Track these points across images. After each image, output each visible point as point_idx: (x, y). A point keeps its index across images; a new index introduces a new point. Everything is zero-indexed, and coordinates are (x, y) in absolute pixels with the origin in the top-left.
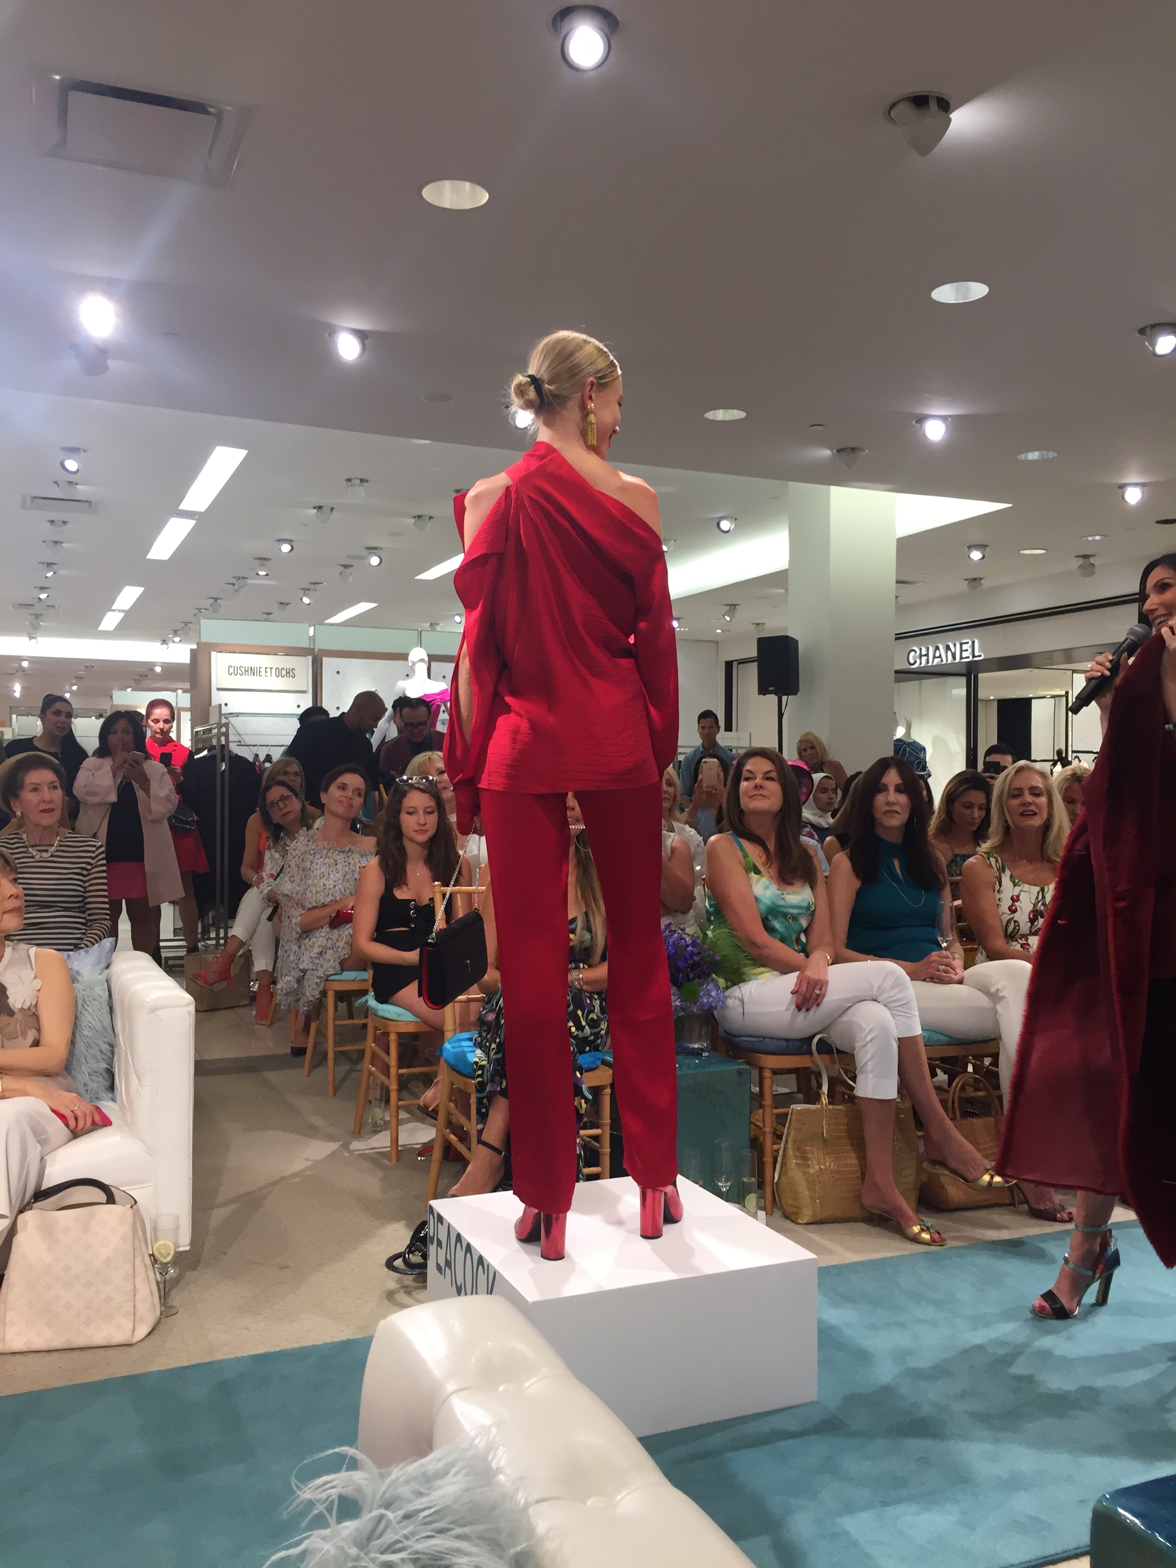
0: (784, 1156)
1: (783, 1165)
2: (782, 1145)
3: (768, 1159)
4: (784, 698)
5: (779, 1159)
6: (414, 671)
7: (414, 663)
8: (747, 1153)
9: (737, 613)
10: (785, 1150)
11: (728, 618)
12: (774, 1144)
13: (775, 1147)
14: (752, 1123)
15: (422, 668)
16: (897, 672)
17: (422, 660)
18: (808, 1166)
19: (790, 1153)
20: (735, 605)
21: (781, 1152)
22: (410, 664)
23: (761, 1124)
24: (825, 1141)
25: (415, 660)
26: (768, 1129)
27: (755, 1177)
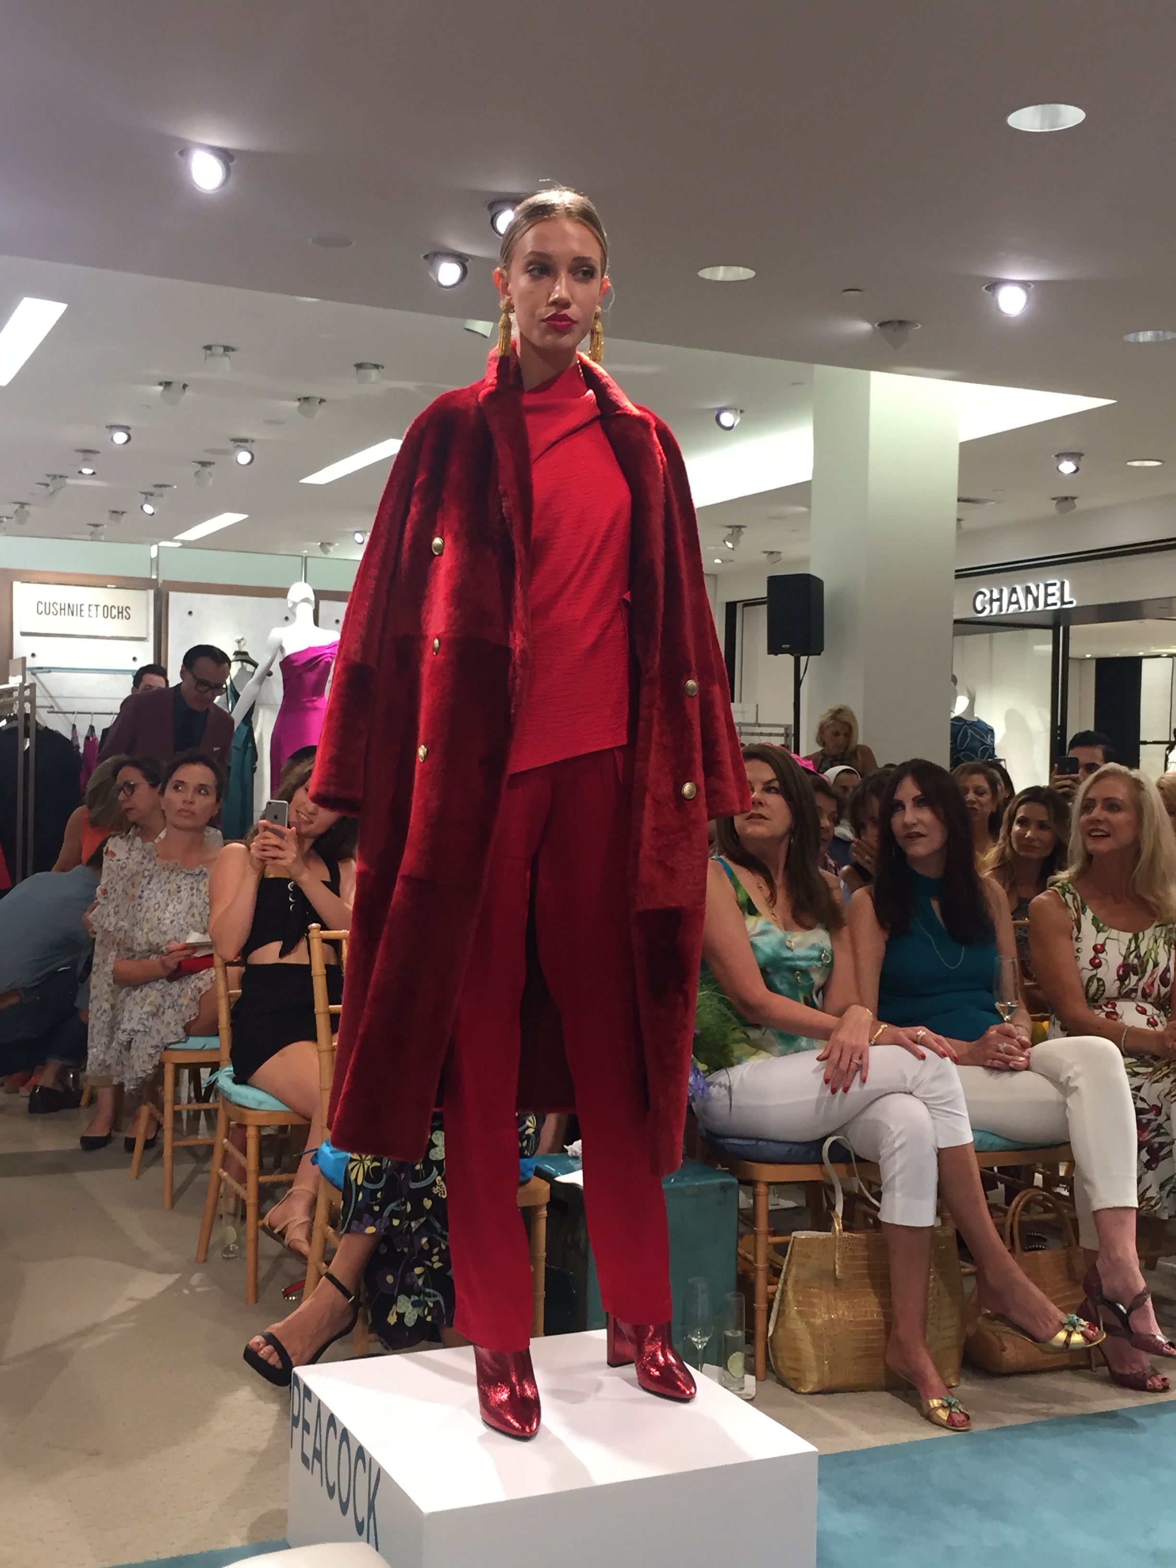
0: (782, 1301)
1: (780, 1313)
2: (780, 1286)
3: (760, 1305)
4: (803, 659)
5: (776, 1305)
6: (294, 615)
7: (295, 604)
8: (731, 1297)
9: (742, 538)
10: (783, 1292)
11: (730, 545)
12: (770, 1283)
13: (771, 1288)
14: (738, 1254)
15: (305, 612)
16: (956, 622)
17: (306, 600)
18: (814, 1315)
19: (790, 1295)
20: (740, 527)
21: (778, 1295)
22: (290, 605)
23: (751, 1257)
24: (836, 1279)
25: (297, 600)
26: (761, 1264)
27: (742, 1330)
